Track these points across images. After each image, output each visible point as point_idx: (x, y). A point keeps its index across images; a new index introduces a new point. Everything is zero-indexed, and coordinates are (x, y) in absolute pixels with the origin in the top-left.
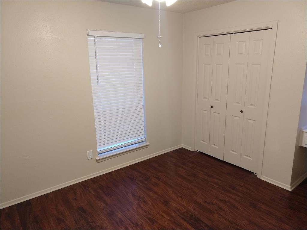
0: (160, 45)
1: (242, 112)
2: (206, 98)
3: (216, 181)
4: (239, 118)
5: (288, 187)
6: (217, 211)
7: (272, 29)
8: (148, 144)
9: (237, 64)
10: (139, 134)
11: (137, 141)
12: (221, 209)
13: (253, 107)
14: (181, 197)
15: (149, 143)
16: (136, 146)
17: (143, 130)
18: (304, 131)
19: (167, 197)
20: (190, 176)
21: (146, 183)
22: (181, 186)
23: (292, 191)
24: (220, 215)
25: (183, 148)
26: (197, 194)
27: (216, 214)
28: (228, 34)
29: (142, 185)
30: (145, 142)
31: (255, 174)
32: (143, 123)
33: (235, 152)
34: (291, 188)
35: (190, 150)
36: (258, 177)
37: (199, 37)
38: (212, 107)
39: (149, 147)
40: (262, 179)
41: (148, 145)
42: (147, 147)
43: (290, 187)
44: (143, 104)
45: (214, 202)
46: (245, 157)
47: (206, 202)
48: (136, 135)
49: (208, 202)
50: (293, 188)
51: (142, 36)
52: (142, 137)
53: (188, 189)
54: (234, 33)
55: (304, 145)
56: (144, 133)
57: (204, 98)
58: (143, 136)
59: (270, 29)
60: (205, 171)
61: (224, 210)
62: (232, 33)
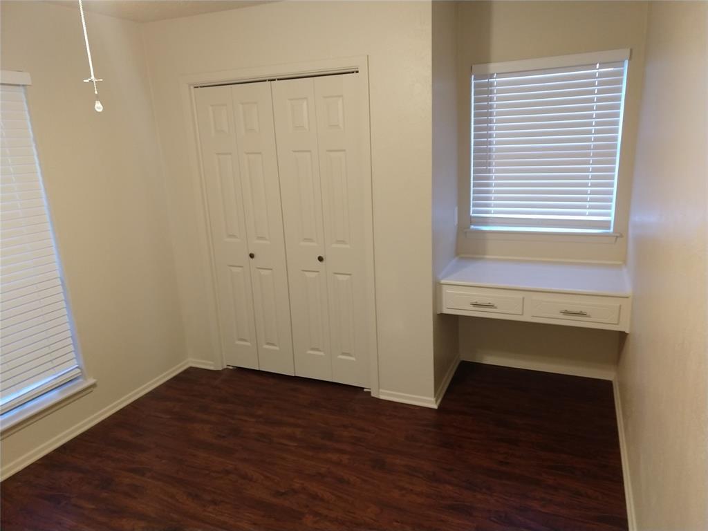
0: (99, 107)
1: (320, 259)
2: (234, 236)
3: (289, 430)
4: (317, 273)
5: (431, 402)
6: (308, 506)
7: (357, 72)
8: (91, 381)
9: (295, 151)
10: (56, 362)
11: (54, 382)
12: (315, 497)
13: (343, 246)
14: (214, 502)
15: (94, 378)
16: (55, 397)
17: (71, 348)
18: (443, 282)
19: (175, 516)
20: (224, 437)
21: (104, 495)
22: (207, 472)
23: (439, 407)
24: (316, 514)
25: (191, 368)
26: (251, 480)
27: (307, 516)
28: (265, 81)
29: (93, 507)
30: (80, 380)
31: (365, 390)
32: (68, 326)
33: (318, 350)
34: (436, 401)
35: (212, 368)
36: (373, 395)
37: (192, 87)
38: (252, 256)
39: (95, 390)
40: (382, 397)
41: (94, 386)
42: (90, 390)
43: (433, 399)
44: (58, 274)
45: (297, 486)
46: (340, 357)
47: (278, 494)
48: (50, 365)
49: (283, 491)
50: (439, 401)
51: (24, 78)
52: (71, 367)
53: (228, 472)
54: (278, 80)
55: (446, 311)
56: (73, 355)
57: (230, 236)
58: (74, 364)
59: (353, 72)
60: (260, 412)
61: (322, 500)
62: (275, 80)
